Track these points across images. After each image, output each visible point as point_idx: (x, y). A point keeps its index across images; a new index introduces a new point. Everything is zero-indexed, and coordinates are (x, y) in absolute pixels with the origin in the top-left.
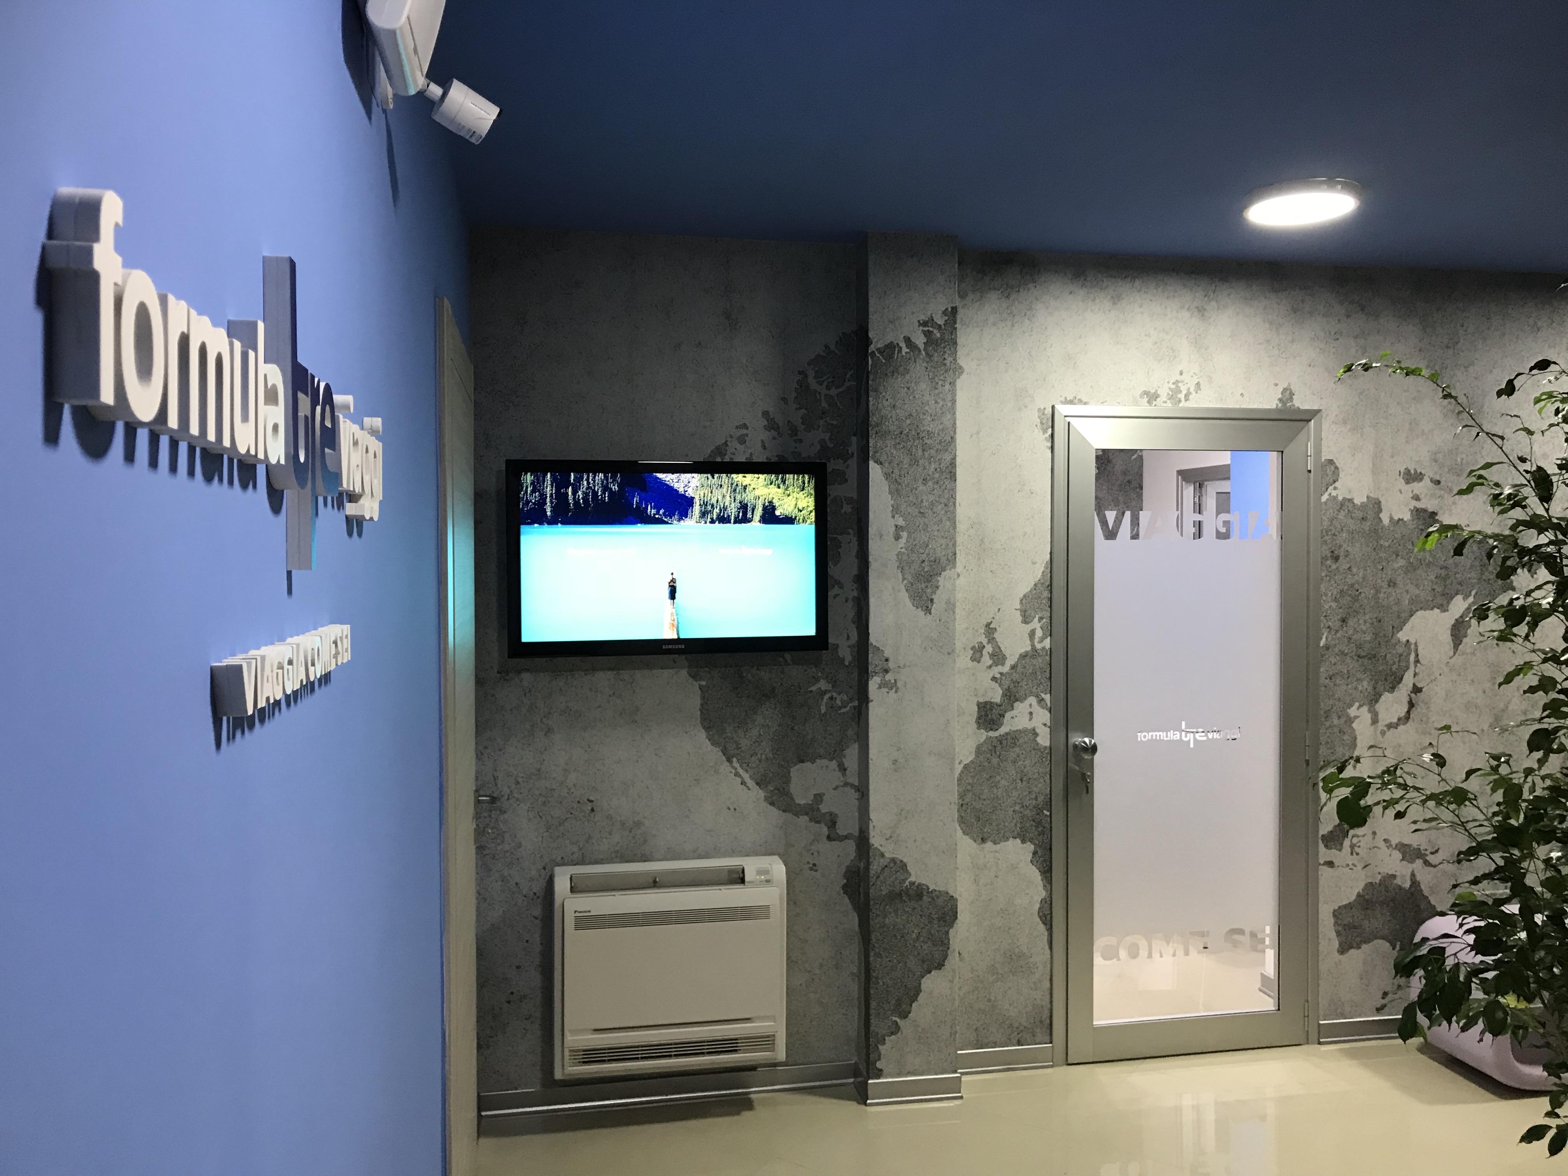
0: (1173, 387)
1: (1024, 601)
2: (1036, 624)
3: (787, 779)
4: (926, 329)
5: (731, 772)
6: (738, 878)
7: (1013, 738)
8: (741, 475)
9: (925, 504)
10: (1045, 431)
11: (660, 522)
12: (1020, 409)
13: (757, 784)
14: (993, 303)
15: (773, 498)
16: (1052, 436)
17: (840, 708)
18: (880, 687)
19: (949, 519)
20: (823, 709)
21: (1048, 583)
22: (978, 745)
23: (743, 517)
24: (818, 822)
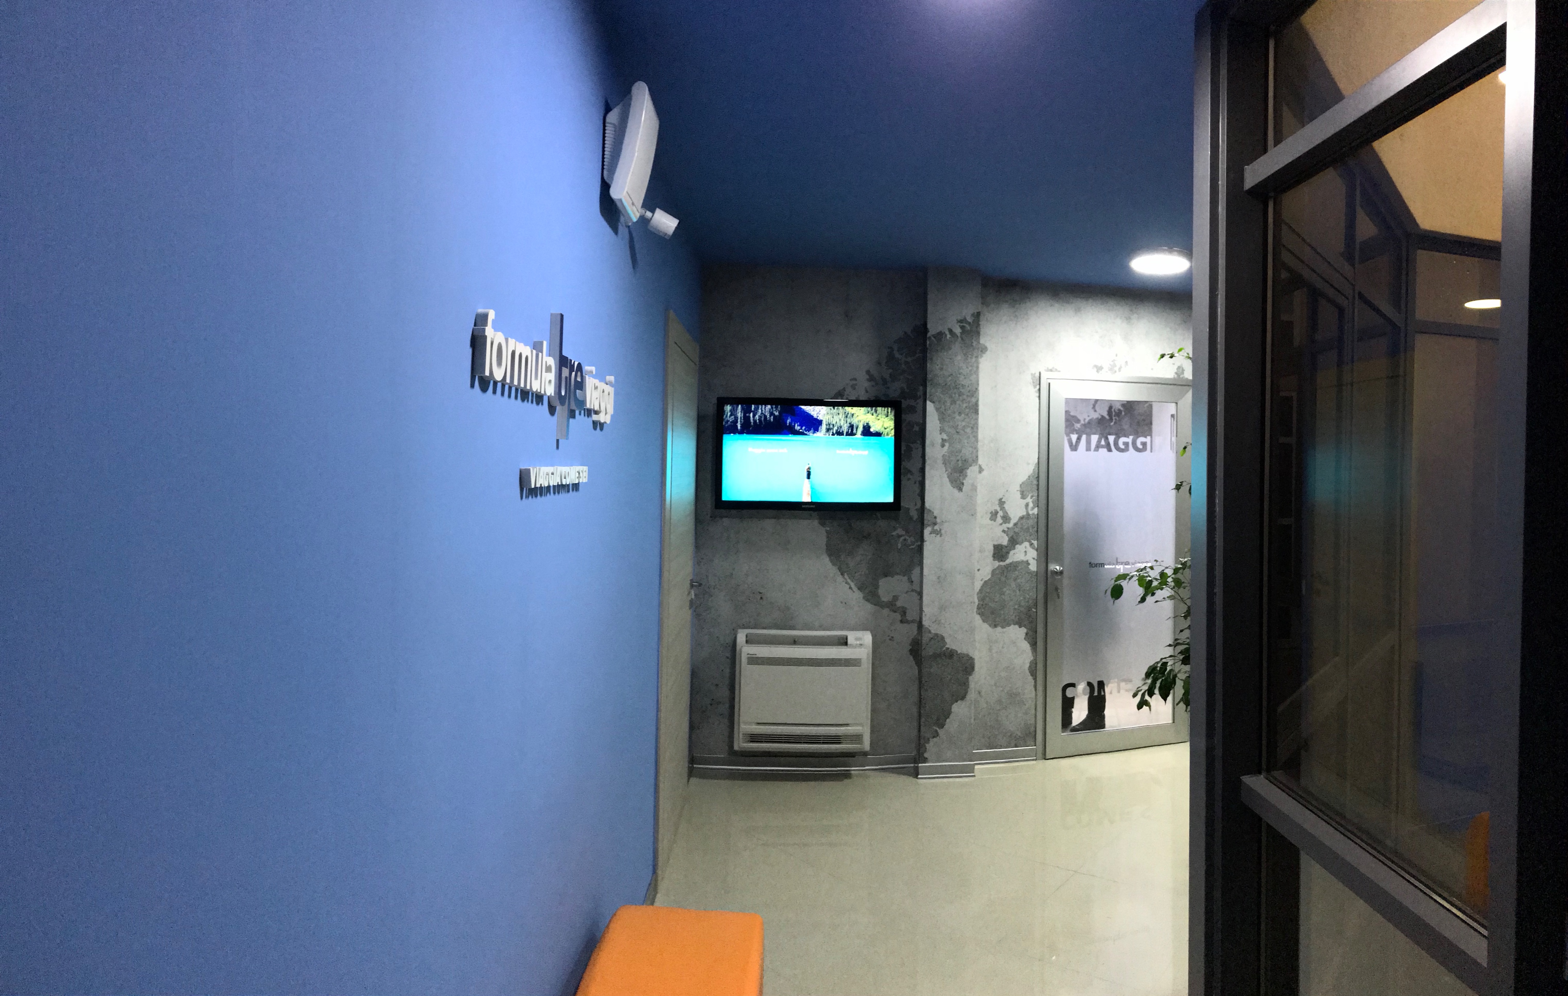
0: (1112, 363)
1: (1022, 486)
2: (1029, 500)
3: (877, 587)
4: (962, 324)
5: (843, 581)
6: (844, 642)
7: (1015, 566)
8: (850, 408)
9: (959, 427)
10: (1035, 387)
11: (802, 434)
12: (1020, 373)
13: (859, 589)
14: (1005, 310)
15: (869, 421)
16: (1039, 390)
17: (910, 545)
18: (931, 533)
19: (974, 437)
20: (900, 546)
21: (1037, 476)
22: (993, 570)
23: (851, 433)
24: (895, 612)
